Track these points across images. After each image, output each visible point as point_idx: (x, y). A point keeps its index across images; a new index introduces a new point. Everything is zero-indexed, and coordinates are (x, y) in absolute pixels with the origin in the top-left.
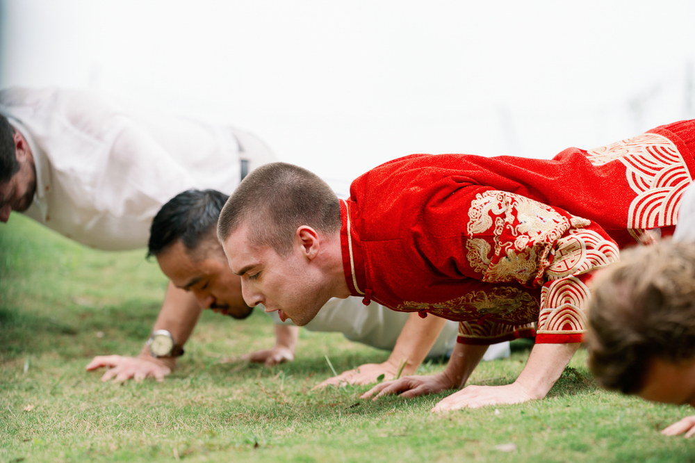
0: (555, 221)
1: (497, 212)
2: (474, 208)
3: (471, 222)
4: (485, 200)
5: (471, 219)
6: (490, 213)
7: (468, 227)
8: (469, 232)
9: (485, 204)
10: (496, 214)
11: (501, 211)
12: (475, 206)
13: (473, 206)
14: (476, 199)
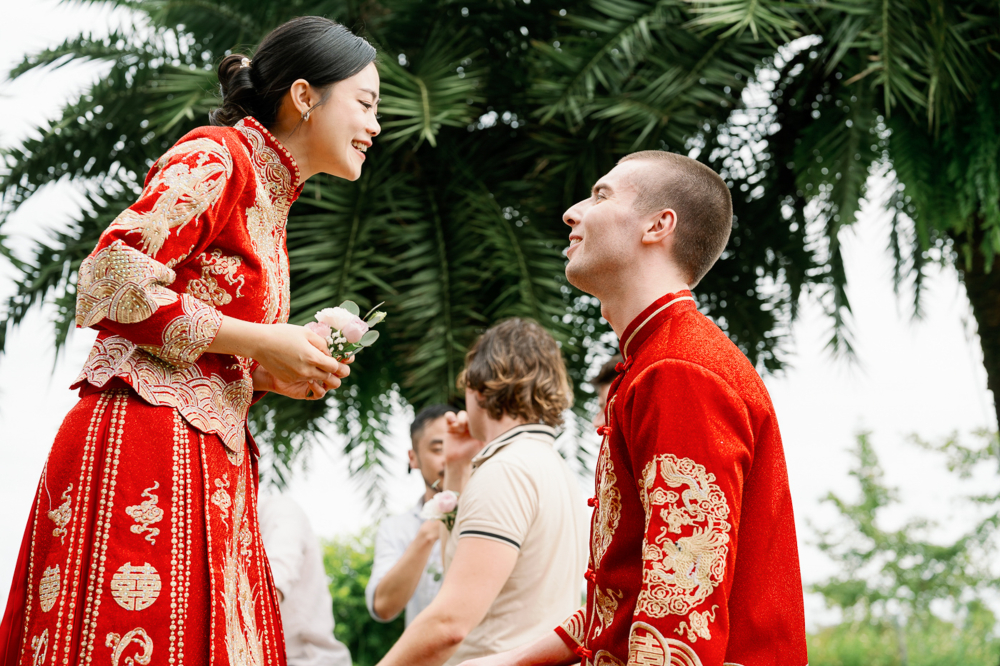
0: (696, 589)
1: (686, 496)
2: (694, 467)
3: (676, 459)
4: (705, 484)
5: (679, 460)
6: (685, 487)
7: (669, 455)
8: (663, 456)
9: (699, 483)
10: (683, 494)
11: (686, 501)
12: (696, 469)
13: (696, 465)
14: (707, 472)
